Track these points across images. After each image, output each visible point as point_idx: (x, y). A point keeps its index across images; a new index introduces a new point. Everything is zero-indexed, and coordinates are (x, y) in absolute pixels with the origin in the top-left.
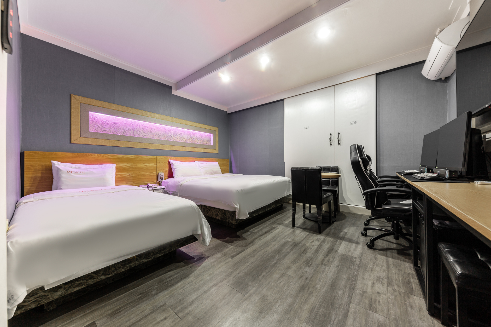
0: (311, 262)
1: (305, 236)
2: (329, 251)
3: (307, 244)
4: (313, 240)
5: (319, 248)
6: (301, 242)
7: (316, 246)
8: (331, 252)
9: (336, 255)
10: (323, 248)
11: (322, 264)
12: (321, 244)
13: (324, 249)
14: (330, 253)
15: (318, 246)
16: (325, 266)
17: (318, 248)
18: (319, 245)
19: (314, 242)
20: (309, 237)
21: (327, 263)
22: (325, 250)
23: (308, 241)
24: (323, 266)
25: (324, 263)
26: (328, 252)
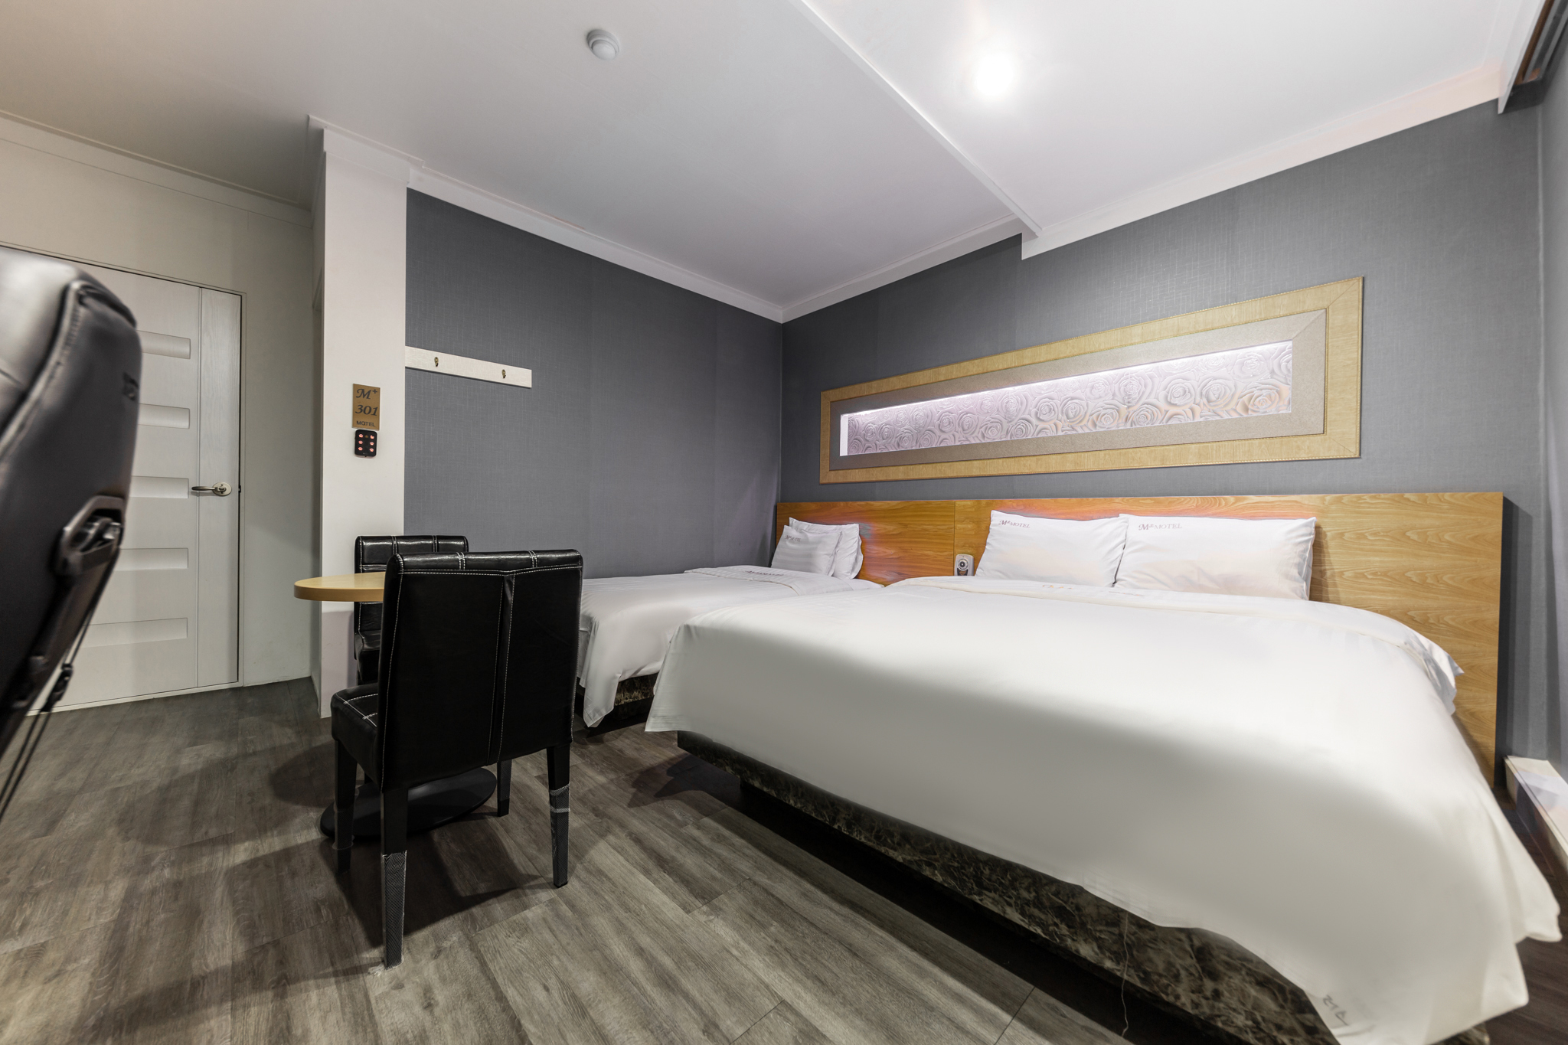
0: (328, 916)
1: (519, 999)
2: (289, 1029)
3: (438, 967)
4: (437, 1011)
5: (352, 997)
6: (473, 947)
7: (386, 994)
8: (271, 1030)
9: (232, 1038)
10: (332, 1018)
11: (276, 944)
12: (365, 1031)
13: (324, 1019)
14: (275, 1016)
15: (368, 1001)
16: (257, 948)
17: (359, 997)
18: (371, 1016)
19: (418, 1009)
20: (481, 1013)
21: (255, 963)
22: (318, 1014)
23: (457, 988)
24: (265, 940)
25: (272, 952)
26: (289, 1017)
